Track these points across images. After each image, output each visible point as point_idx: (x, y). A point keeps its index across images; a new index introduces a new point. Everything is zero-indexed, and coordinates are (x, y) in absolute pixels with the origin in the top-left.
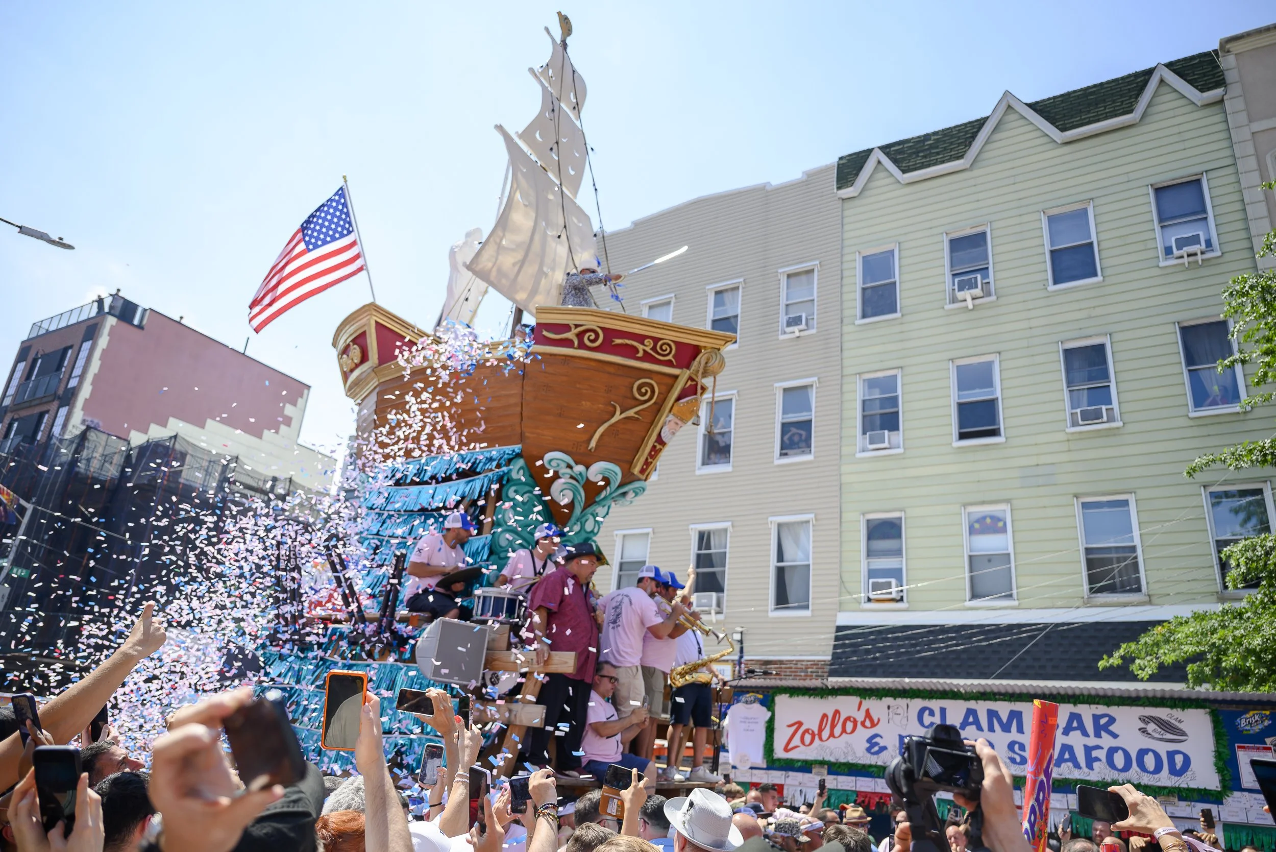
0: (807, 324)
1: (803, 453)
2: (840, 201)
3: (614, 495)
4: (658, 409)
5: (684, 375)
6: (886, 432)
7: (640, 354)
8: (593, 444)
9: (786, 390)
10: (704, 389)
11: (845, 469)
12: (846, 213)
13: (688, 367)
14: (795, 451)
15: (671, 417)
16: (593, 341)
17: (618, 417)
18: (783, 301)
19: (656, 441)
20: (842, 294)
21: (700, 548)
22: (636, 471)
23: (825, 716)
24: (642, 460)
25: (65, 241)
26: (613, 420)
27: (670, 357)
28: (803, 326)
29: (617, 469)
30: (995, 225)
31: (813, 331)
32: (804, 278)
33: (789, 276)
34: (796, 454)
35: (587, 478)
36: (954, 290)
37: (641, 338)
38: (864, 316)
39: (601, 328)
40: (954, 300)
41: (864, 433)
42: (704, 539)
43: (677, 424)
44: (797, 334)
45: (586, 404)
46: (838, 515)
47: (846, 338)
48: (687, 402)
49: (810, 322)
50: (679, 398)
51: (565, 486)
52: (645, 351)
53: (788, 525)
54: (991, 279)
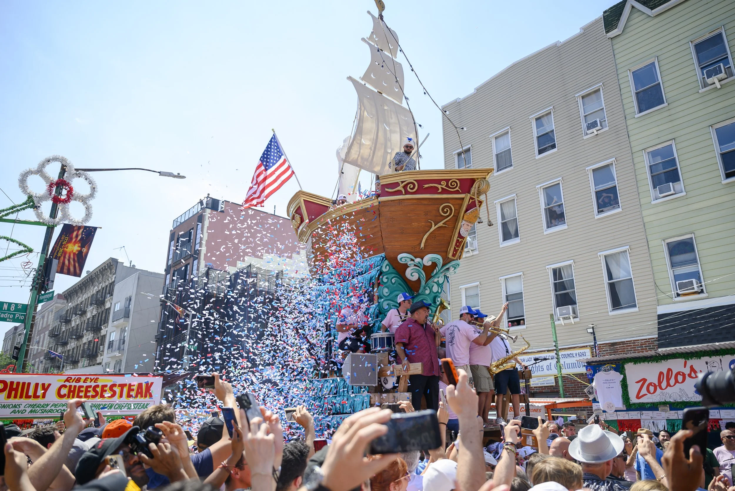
0: (601, 125)
1: (614, 208)
2: (610, 40)
3: (441, 271)
4: (456, 219)
5: (467, 197)
6: (671, 183)
7: (440, 190)
8: (422, 245)
9: (594, 170)
10: (481, 202)
11: (645, 213)
12: (615, 47)
13: (469, 192)
14: (608, 208)
15: (464, 222)
16: (412, 189)
17: (433, 228)
18: (582, 114)
19: (458, 237)
20: (622, 100)
21: (555, 279)
22: (450, 256)
23: (661, 373)
24: (452, 249)
25: (181, 175)
26: (431, 230)
27: (457, 188)
28: (599, 127)
29: (439, 257)
30: (727, 27)
31: (607, 129)
32: (593, 96)
33: (583, 97)
34: (609, 210)
35: (424, 265)
36: (704, 78)
37: (439, 182)
38: (640, 111)
39: (415, 180)
40: (705, 85)
41: (655, 187)
42: (557, 273)
43: (468, 225)
44: (596, 133)
45: (415, 224)
46: (646, 244)
47: (630, 128)
48: (471, 212)
49: (603, 123)
50: (467, 210)
51: (413, 271)
52: (442, 188)
53: (611, 255)
54: (731, 64)
